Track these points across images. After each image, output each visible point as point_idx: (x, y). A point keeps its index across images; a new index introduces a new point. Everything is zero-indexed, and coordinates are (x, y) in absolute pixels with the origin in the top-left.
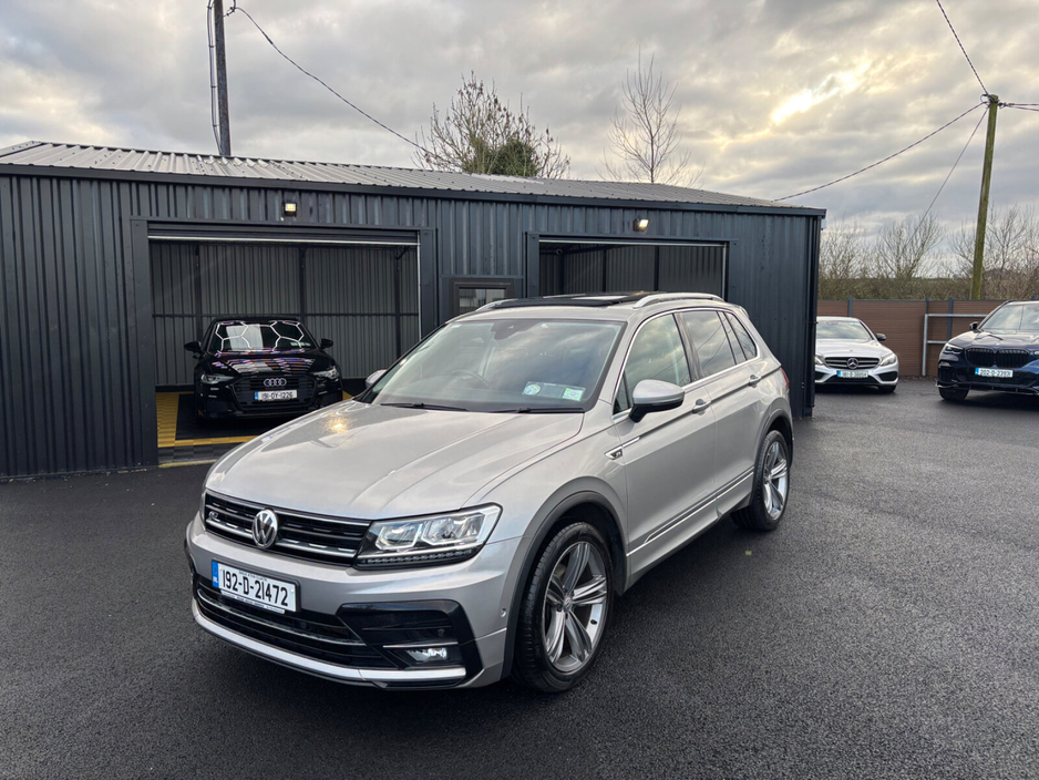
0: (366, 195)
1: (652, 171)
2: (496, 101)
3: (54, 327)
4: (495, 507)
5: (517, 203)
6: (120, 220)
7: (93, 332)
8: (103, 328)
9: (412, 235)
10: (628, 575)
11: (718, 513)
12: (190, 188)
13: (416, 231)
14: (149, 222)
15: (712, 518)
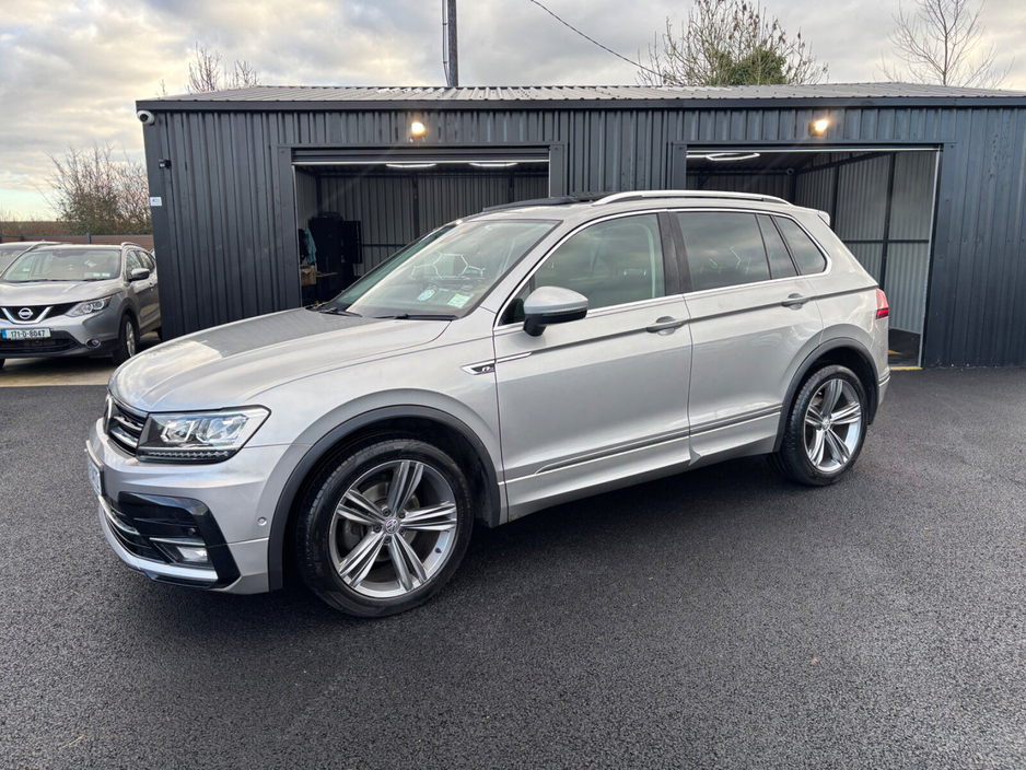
0: (495, 111)
1: (944, 74)
2: (745, 8)
3: (219, 247)
4: (262, 410)
5: (662, 110)
6: (270, 148)
7: (249, 252)
8: (257, 248)
9: (544, 151)
10: (503, 505)
11: (692, 453)
12: (327, 114)
13: (547, 147)
14: (294, 150)
15: (683, 457)
